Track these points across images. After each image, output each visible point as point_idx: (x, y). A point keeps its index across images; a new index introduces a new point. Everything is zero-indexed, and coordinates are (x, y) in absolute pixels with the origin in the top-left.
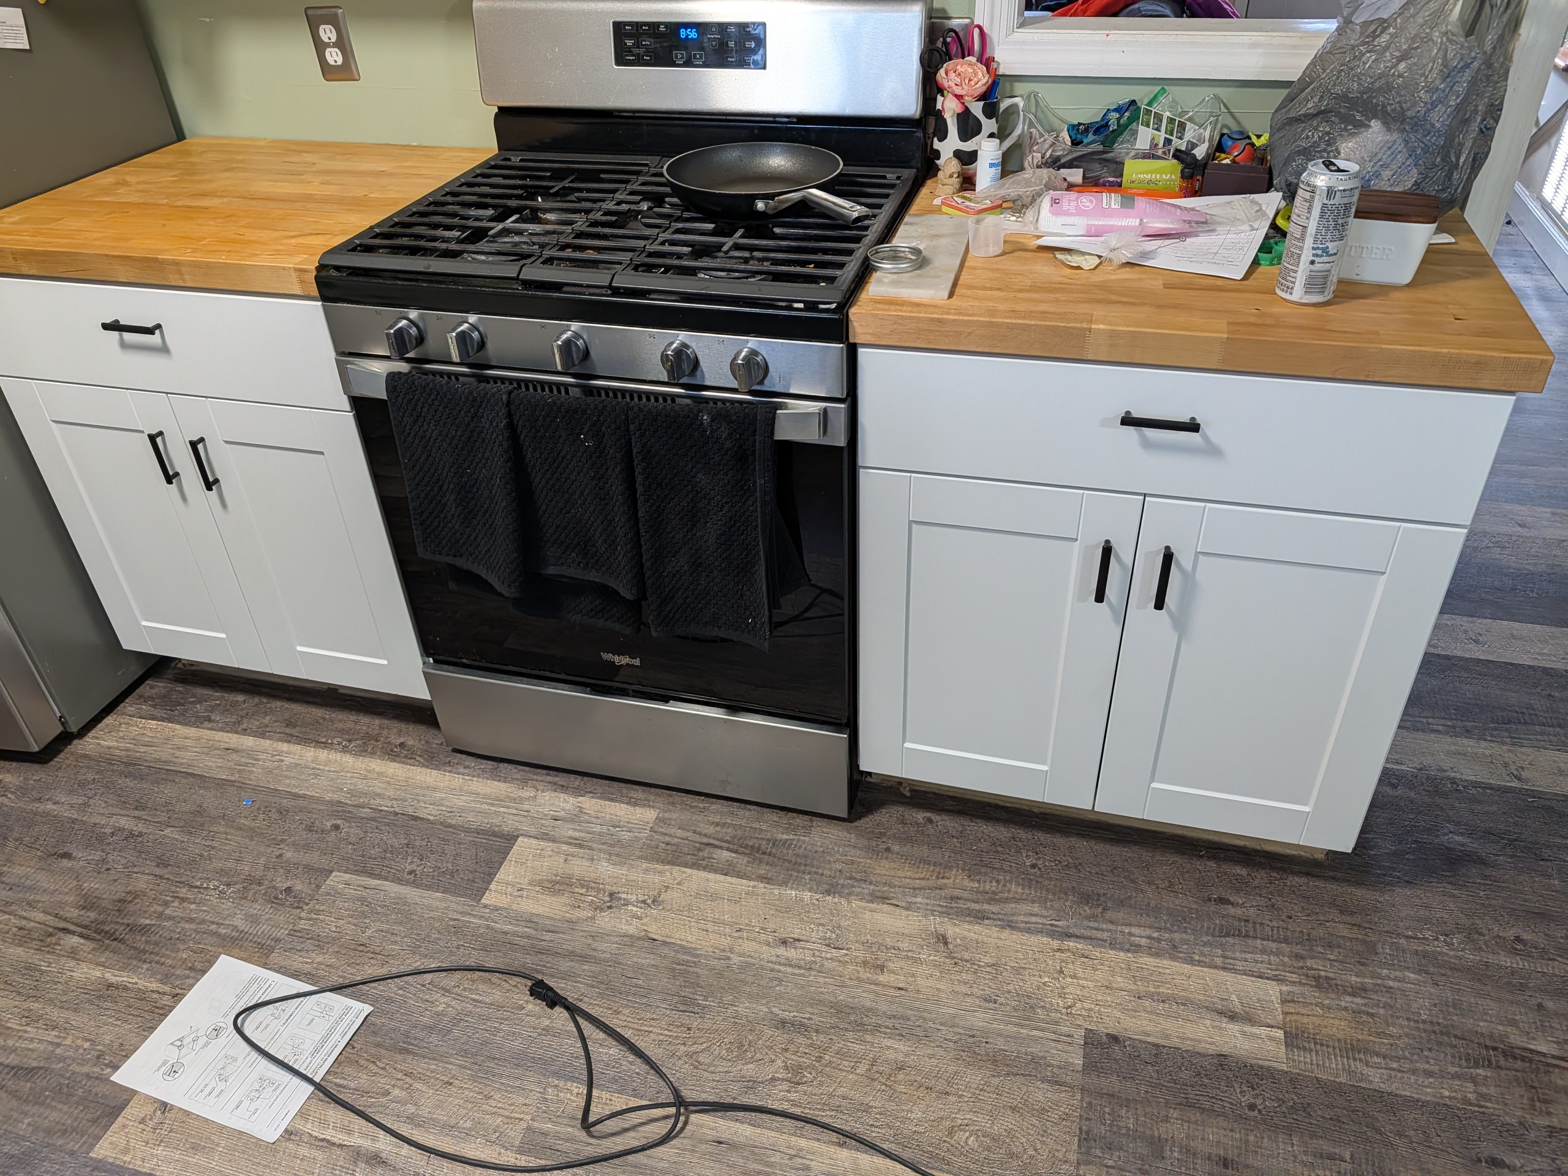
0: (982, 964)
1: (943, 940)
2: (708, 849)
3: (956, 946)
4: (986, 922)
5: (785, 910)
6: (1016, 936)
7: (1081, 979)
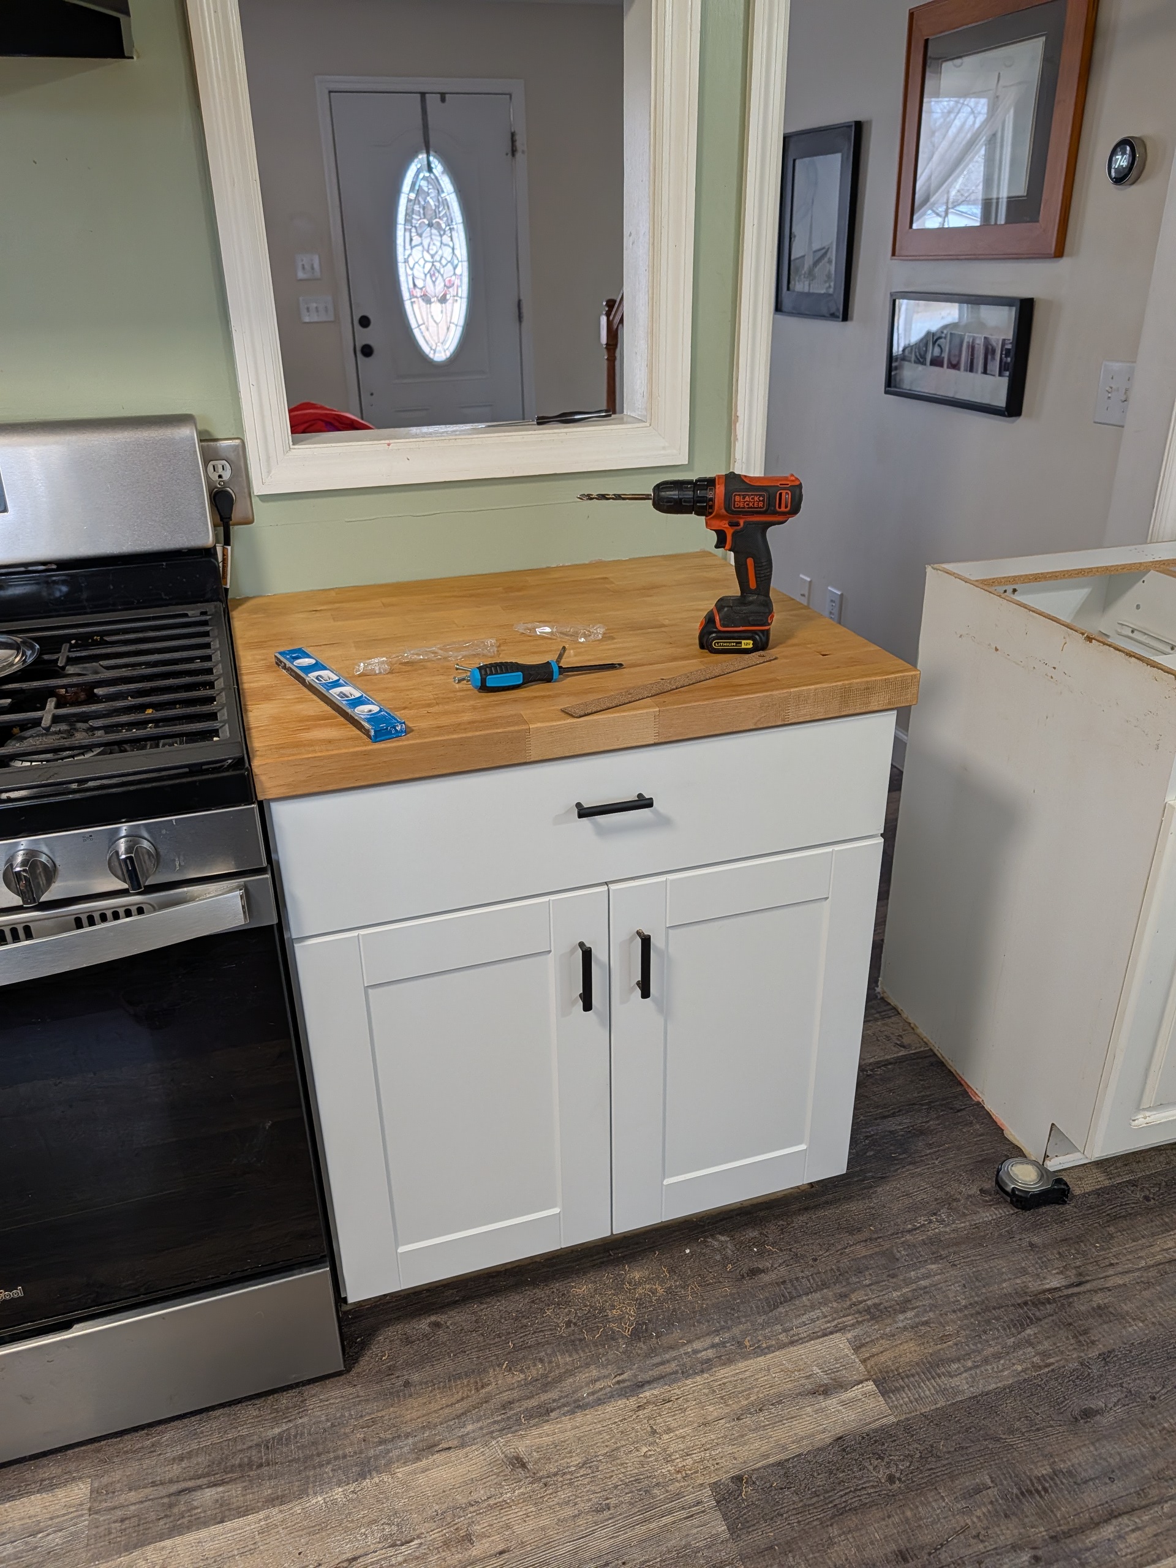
0: (573, 1469)
1: (519, 1462)
2: (183, 1498)
3: (536, 1463)
4: (553, 1415)
5: (319, 1528)
6: (590, 1416)
7: (677, 1429)
